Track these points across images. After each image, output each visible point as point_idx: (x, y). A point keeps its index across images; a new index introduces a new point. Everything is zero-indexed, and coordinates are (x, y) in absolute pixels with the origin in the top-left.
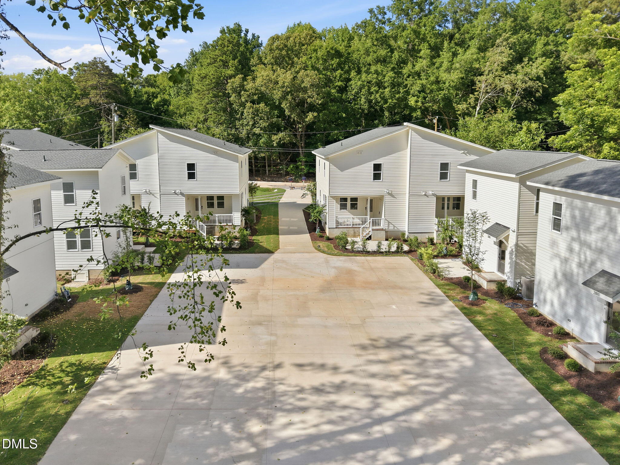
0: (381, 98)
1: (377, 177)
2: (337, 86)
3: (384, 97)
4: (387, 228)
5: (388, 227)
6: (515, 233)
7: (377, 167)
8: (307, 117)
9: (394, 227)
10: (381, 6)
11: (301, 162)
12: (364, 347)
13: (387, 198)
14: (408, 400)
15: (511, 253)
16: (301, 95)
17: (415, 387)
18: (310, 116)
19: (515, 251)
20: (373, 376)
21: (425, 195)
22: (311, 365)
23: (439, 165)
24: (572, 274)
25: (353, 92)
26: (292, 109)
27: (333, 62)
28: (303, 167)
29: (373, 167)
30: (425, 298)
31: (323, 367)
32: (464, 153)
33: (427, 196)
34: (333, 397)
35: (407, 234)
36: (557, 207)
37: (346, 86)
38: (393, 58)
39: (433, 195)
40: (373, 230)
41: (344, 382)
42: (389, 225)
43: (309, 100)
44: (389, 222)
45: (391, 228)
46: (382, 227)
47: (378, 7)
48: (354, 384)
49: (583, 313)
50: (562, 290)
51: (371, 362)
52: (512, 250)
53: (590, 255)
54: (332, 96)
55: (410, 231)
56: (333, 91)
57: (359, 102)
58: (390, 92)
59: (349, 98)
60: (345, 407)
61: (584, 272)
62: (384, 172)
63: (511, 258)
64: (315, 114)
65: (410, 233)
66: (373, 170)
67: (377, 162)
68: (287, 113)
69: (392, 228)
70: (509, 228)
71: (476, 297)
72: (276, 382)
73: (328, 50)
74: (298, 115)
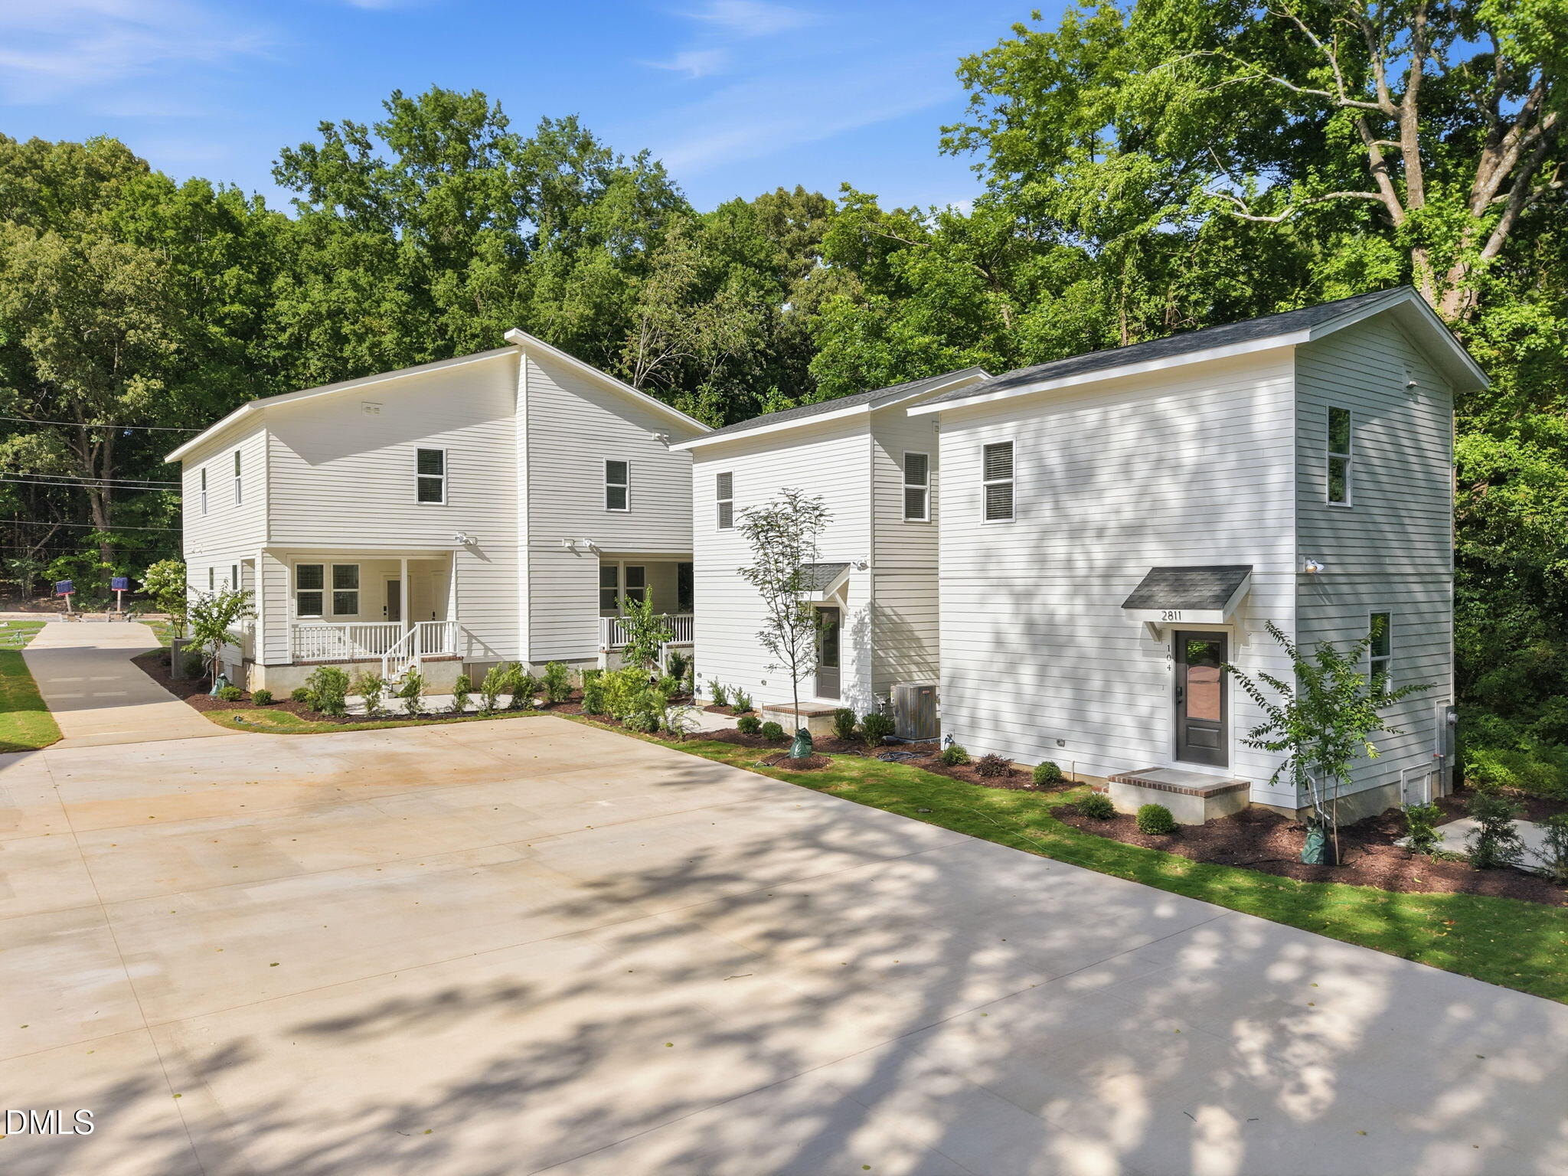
0: (371, 355)
1: (429, 492)
2: (227, 315)
3: (381, 355)
4: (464, 654)
5: (470, 650)
6: (869, 571)
7: (430, 461)
8: (125, 392)
9: (487, 649)
10: (357, 124)
11: (98, 547)
12: (575, 910)
13: (463, 561)
14: (867, 1010)
15: (858, 631)
16: (101, 316)
17: (849, 969)
18: (137, 389)
19: (873, 621)
20: (682, 975)
21: (572, 550)
22: (393, 1008)
23: (604, 465)
24: (1051, 624)
25: (283, 338)
26: (66, 357)
27: (213, 242)
28: (105, 564)
29: (415, 458)
30: (667, 775)
31: (449, 1001)
32: (660, 439)
33: (578, 553)
34: (583, 1095)
35: (527, 666)
36: (998, 458)
37: (259, 319)
38: (400, 260)
39: (594, 549)
40: (423, 661)
41: (586, 1029)
42: (470, 643)
43: (132, 337)
44: (470, 636)
45: (478, 653)
46: (448, 650)
47: (348, 124)
48: (631, 1021)
49: (1095, 713)
50: (1027, 674)
51: (635, 941)
52: (861, 622)
53: (1100, 553)
54: (211, 341)
55: (534, 659)
56: (214, 329)
57: (301, 369)
58: (398, 344)
59: (267, 357)
60: (664, 1113)
61: (1090, 605)
62: (451, 479)
63: (858, 645)
64: (157, 384)
65: (534, 663)
66: (416, 468)
67: (430, 443)
68: (44, 371)
69: (481, 653)
70: (847, 565)
71: (809, 747)
72: (241, 1129)
73: (197, 199)
74: (92, 383)
